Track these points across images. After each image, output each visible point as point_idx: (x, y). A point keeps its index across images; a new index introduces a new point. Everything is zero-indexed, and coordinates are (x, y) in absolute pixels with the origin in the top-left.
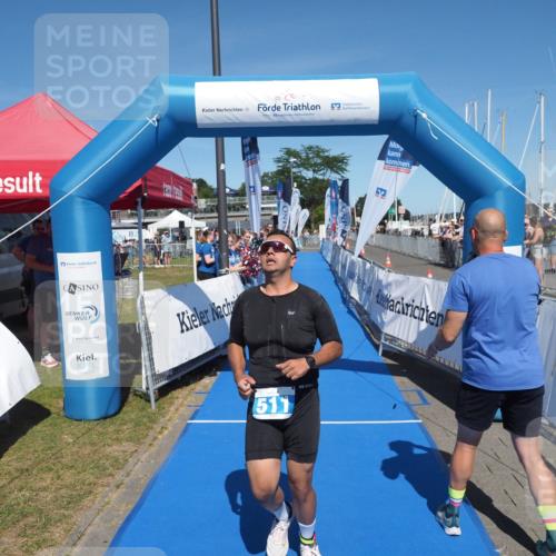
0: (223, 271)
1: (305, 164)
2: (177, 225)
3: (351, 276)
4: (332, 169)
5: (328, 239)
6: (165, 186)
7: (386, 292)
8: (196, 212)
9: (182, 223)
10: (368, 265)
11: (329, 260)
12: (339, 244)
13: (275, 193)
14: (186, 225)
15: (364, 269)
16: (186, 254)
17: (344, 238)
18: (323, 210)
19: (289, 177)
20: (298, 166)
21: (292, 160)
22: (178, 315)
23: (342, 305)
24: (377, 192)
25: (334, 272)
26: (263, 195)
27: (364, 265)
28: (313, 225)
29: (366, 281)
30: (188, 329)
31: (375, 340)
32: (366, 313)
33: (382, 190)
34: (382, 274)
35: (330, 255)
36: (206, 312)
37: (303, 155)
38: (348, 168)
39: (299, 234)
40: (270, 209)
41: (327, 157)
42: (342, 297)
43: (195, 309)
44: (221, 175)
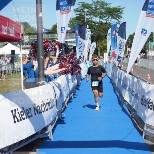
0: (41, 83)
1: (94, 13)
2: (10, 53)
3: (125, 86)
4: (112, 17)
5: (109, 62)
6: (3, 27)
7: (147, 97)
8: (23, 44)
9: (13, 52)
10: (136, 79)
11: (110, 76)
12: (117, 65)
13: (74, 32)
14: (16, 53)
15: (133, 83)
16: (15, 72)
17: (120, 61)
18: (106, 43)
19: (83, 21)
20: (90, 14)
21: (86, 10)
22: (12, 111)
23: (118, 106)
24: (142, 32)
25: (113, 84)
26: (67, 33)
27: (133, 79)
28: (99, 53)
29: (134, 90)
30: (18, 121)
31: (140, 129)
32: (134, 111)
33: (144, 30)
34: (144, 85)
35: (110, 72)
36: (30, 109)
37: (93, 7)
38: (122, 16)
39: (90, 59)
40: (71, 42)
41: (109, 8)
42: (119, 100)
43: (23, 108)
44: (39, 21)
